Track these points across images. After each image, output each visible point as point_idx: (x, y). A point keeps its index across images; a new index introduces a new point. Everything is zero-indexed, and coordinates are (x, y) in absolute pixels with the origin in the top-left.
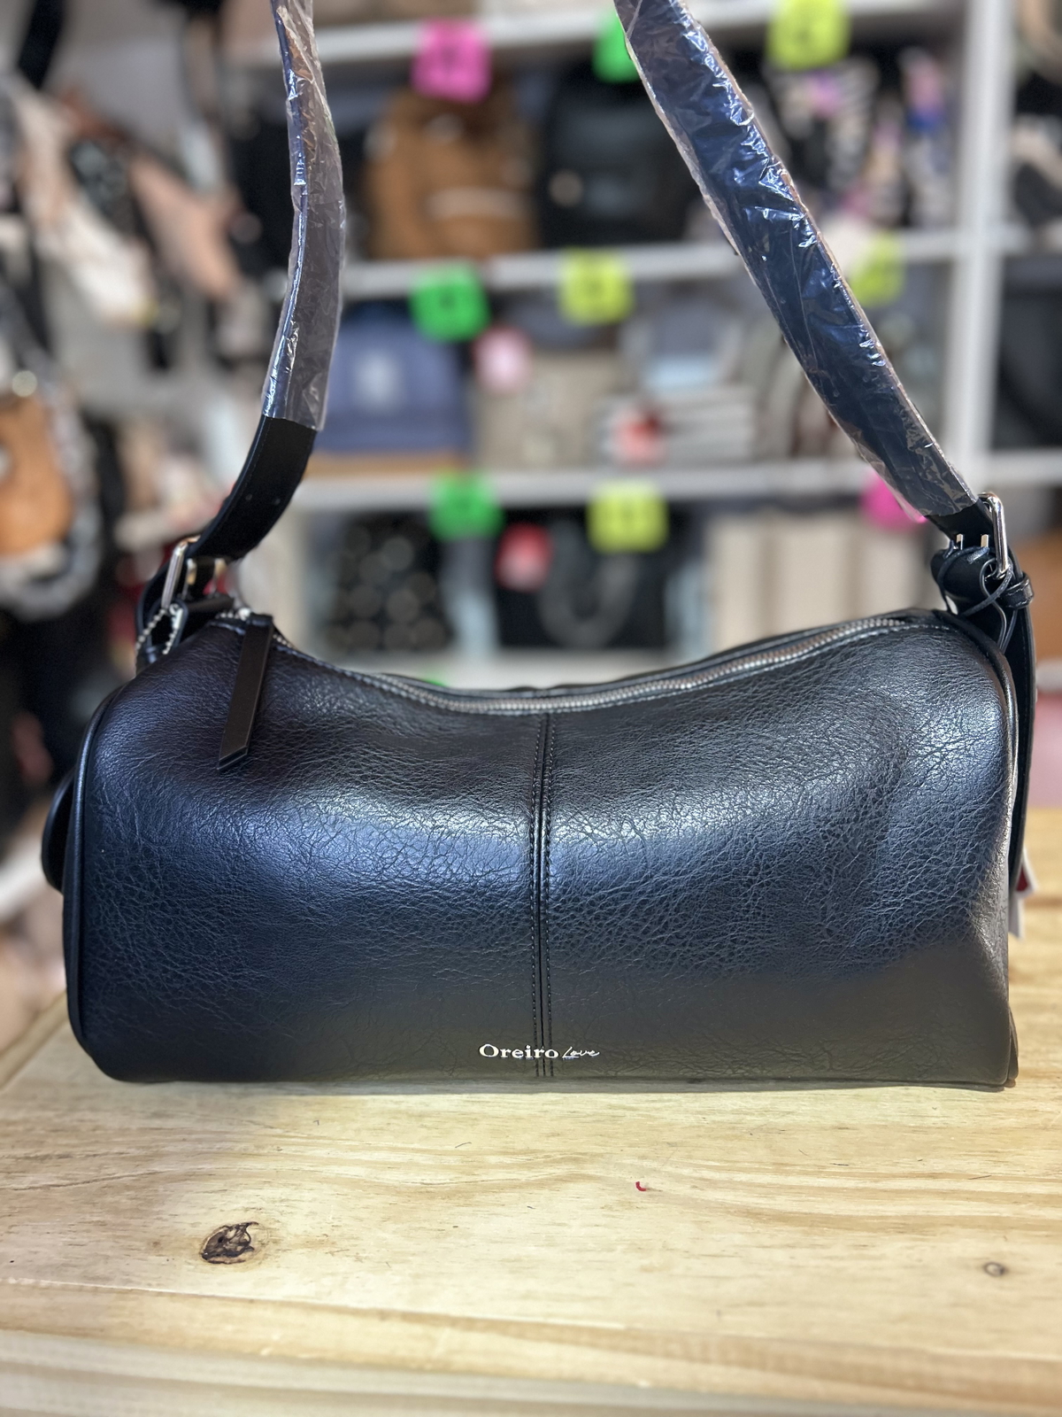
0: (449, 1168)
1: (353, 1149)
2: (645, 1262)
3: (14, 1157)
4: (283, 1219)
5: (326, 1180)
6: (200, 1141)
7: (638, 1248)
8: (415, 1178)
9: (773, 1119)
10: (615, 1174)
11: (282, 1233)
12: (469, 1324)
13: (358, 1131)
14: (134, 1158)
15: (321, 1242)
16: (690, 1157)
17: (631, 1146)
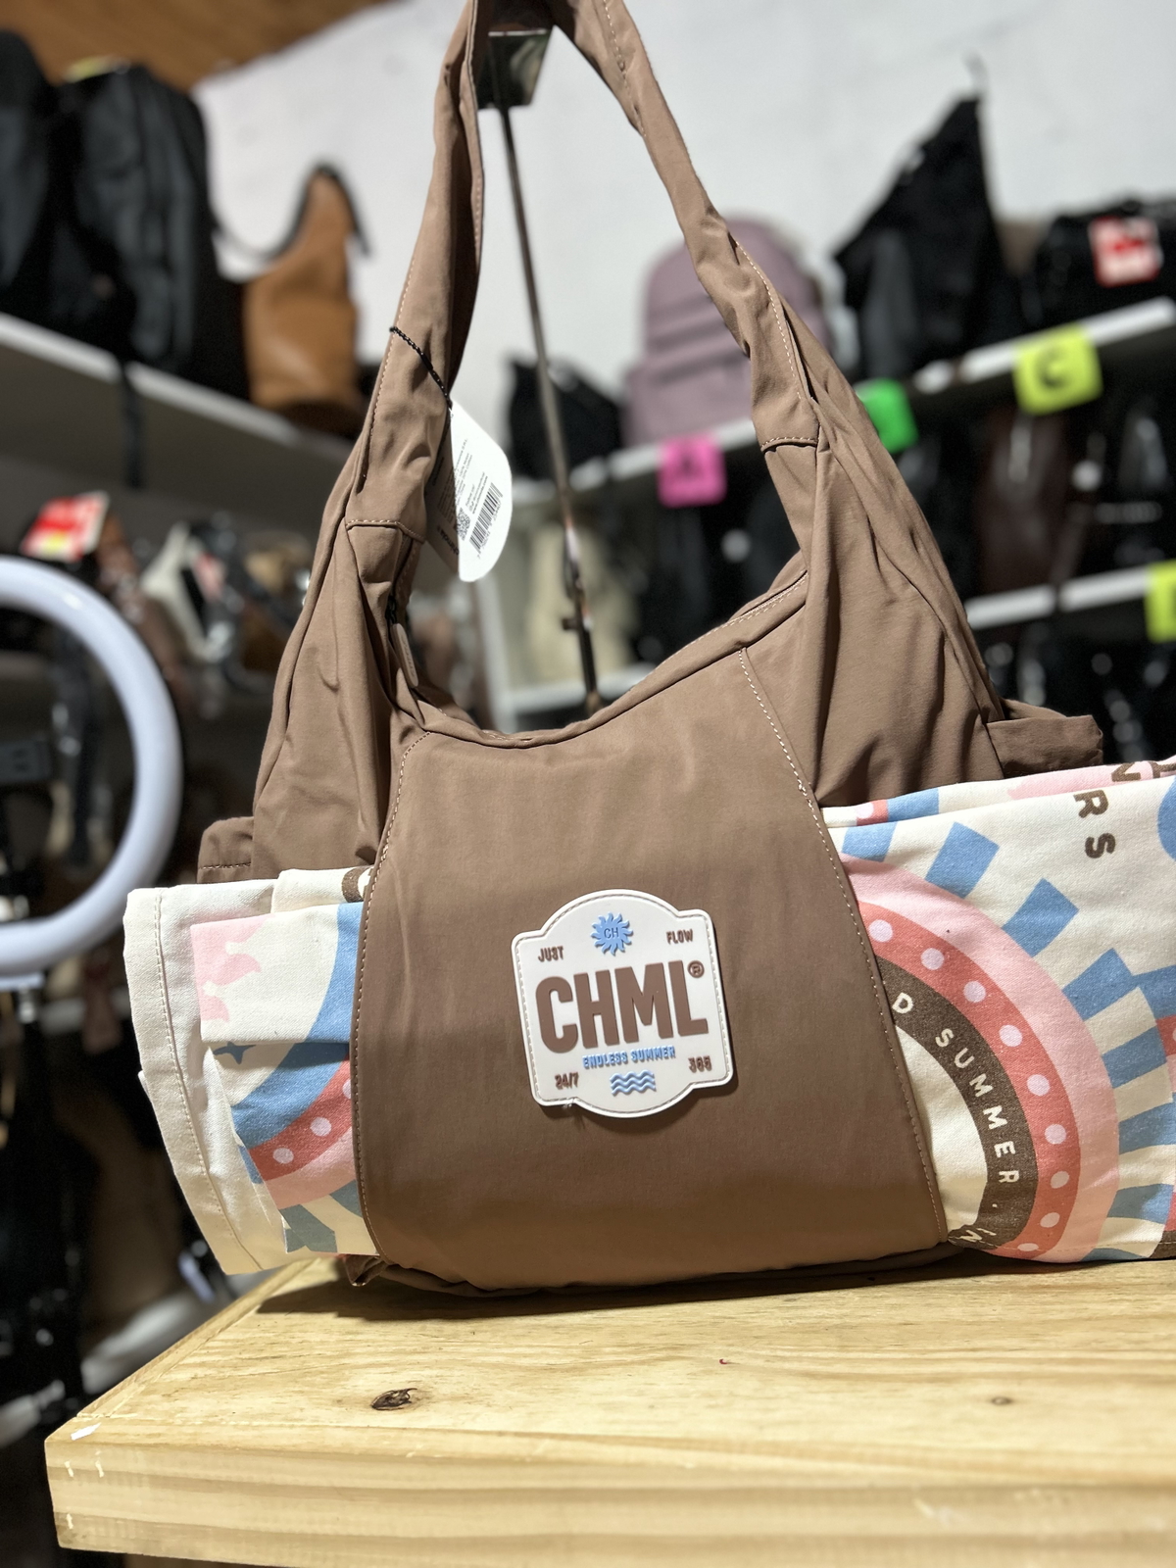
0: (572, 1355)
1: (497, 1347)
2: (713, 1402)
3: (242, 1359)
4: (435, 1386)
5: (474, 1365)
6: (381, 1346)
7: (709, 1395)
8: (544, 1361)
9: (847, 1320)
10: (704, 1355)
11: (434, 1393)
12: (565, 1437)
13: (505, 1337)
14: (330, 1357)
15: (463, 1398)
16: (770, 1344)
17: (723, 1339)
